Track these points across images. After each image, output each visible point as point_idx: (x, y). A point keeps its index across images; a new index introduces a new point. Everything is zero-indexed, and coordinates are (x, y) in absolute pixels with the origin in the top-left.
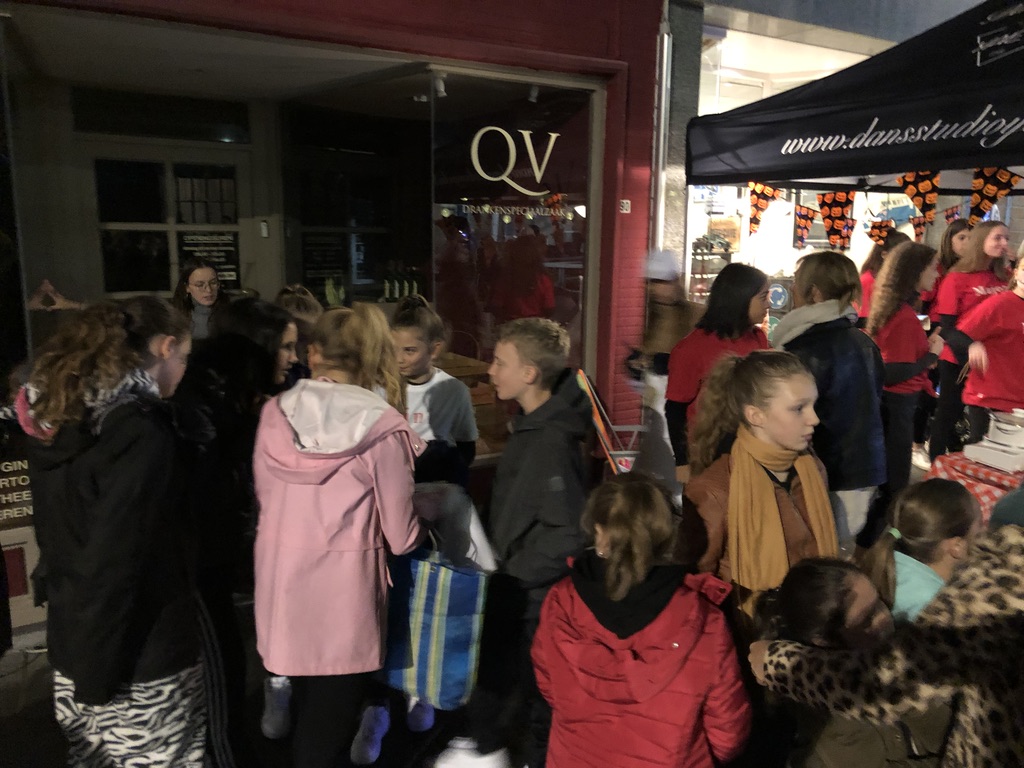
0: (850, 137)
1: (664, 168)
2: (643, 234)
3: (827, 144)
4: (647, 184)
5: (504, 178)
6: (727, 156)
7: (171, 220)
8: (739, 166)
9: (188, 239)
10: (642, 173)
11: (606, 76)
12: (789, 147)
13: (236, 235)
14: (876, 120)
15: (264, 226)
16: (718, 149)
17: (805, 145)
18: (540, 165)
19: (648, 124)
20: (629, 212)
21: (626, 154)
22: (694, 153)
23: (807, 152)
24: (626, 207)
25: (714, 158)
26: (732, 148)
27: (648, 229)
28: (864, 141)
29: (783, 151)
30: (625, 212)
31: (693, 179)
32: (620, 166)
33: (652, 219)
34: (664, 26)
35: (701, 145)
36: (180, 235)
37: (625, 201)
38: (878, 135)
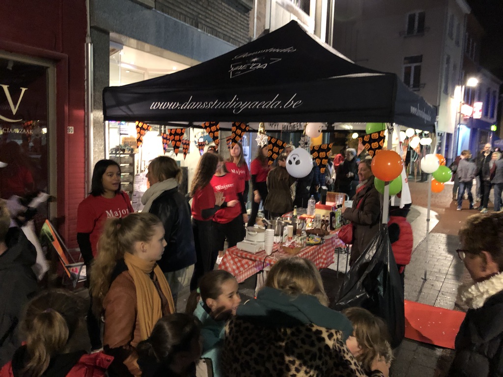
0: (181, 103)
1: (92, 111)
2: (81, 144)
3: (171, 106)
4: (83, 120)
6: (123, 108)
8: (130, 113)
10: (80, 113)
11: (56, 61)
12: (153, 106)
14: (191, 97)
16: (119, 104)
17: (161, 106)
18: (15, 104)
19: (82, 89)
20: (73, 133)
21: (69, 105)
22: (107, 105)
23: (162, 110)
24: (71, 130)
25: (117, 108)
26: (127, 104)
27: (85, 142)
28: (186, 106)
29: (151, 108)
30: (70, 133)
31: (107, 118)
32: (66, 109)
33: (87, 137)
34: (88, 39)
35: (111, 101)
37: (70, 128)
38: (193, 104)
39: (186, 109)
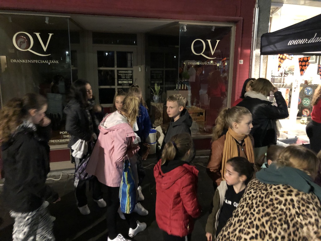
0: (309, 39)
1: (255, 50)
2: (248, 70)
3: (301, 42)
4: (249, 55)
5: (202, 54)
6: (272, 46)
7: (116, 66)
8: (275, 49)
9: (120, 72)
10: (247, 51)
11: (235, 22)
12: (290, 43)
13: (132, 71)
14: (316, 34)
15: (140, 68)
16: (270, 44)
17: (295, 42)
18: (213, 50)
19: (250, 36)
20: (242, 63)
21: (241, 47)
22: (263, 45)
23: (295, 45)
24: (241, 62)
25: (268, 47)
26: (274, 43)
27: (249, 69)
28: (312, 41)
29: (288, 45)
30: (241, 63)
31: (262, 53)
32: (239, 50)
33: (250, 66)
34: (256, 5)
35: (265, 43)
36: (118, 71)
37: (241, 60)
38: (317, 39)
39: (312, 43)
